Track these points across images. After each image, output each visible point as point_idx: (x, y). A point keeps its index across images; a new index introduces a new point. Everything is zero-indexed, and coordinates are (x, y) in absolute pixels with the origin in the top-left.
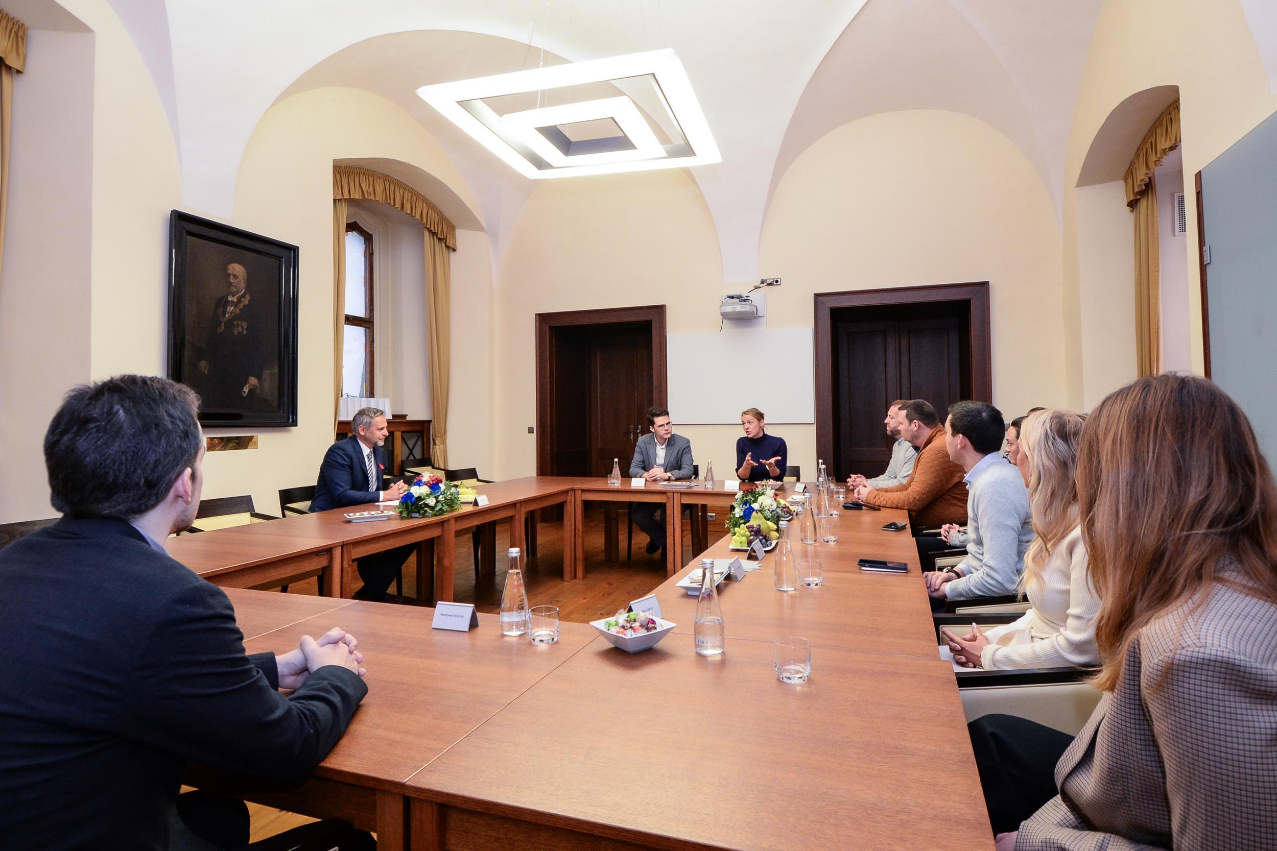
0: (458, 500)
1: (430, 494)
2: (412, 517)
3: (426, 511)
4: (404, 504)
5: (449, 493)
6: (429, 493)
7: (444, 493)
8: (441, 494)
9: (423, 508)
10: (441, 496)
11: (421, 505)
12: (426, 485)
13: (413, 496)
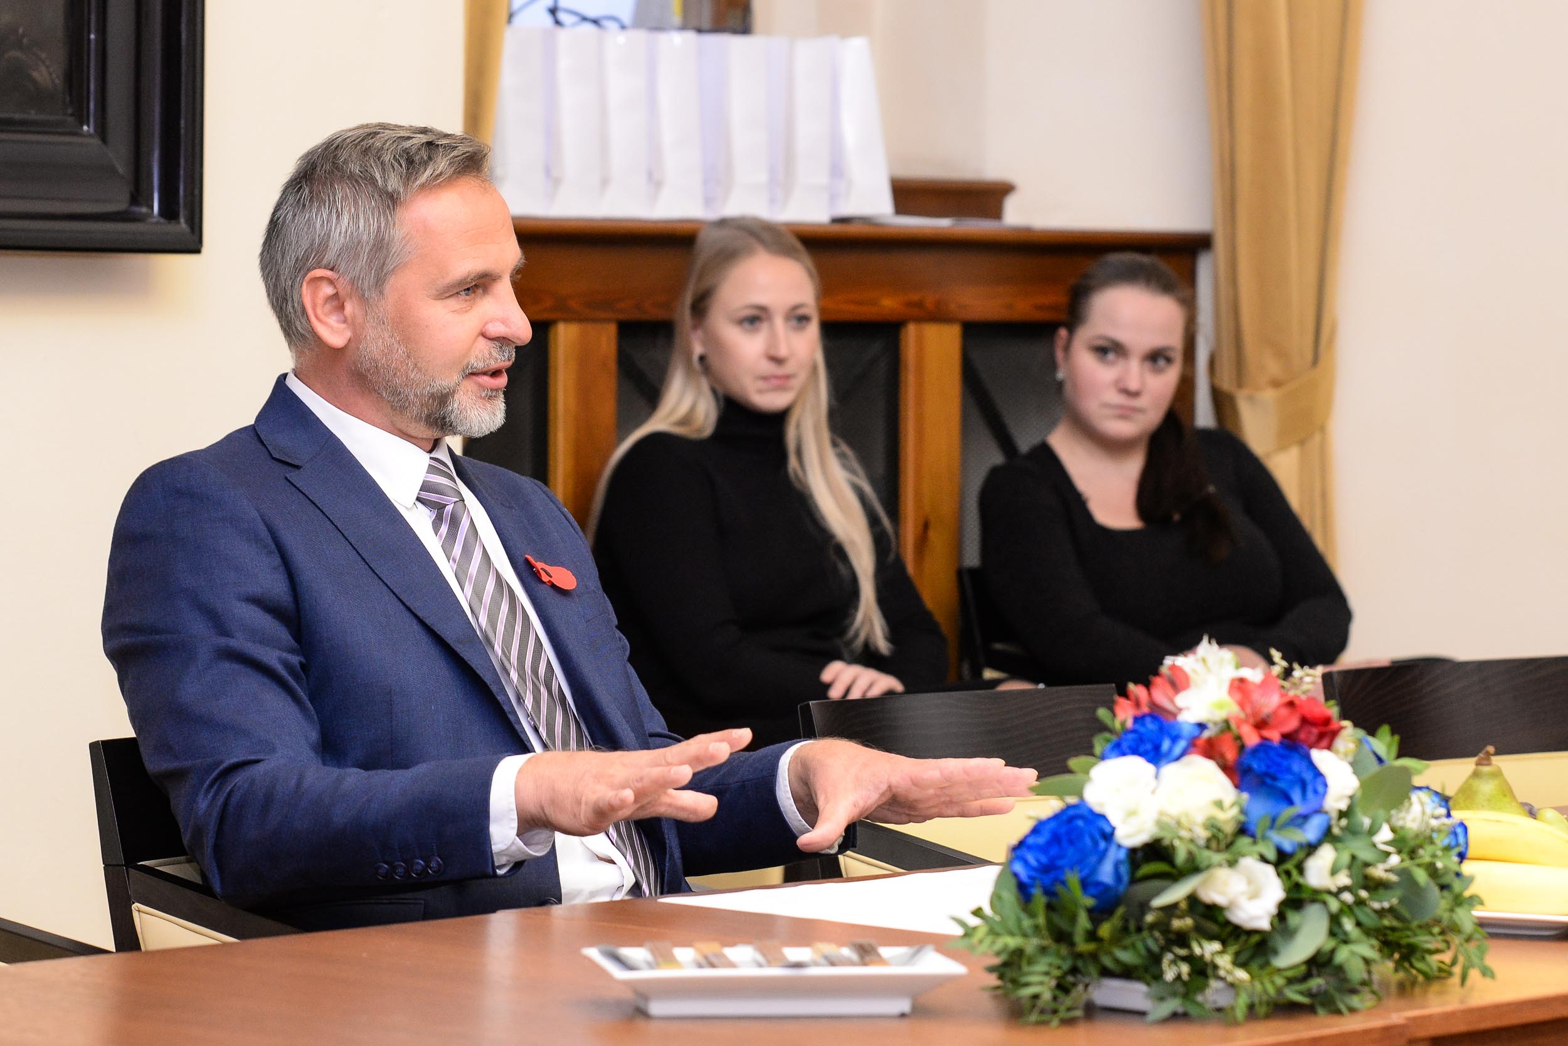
0: (1459, 901)
1: (1243, 830)
2: (1092, 1011)
3: (1202, 970)
4: (1040, 899)
5: (1385, 834)
6: (1228, 817)
7: (1353, 831)
8: (1328, 836)
9: (1182, 939)
10: (1326, 855)
11: (1171, 910)
12: (1210, 750)
13: (1108, 836)
